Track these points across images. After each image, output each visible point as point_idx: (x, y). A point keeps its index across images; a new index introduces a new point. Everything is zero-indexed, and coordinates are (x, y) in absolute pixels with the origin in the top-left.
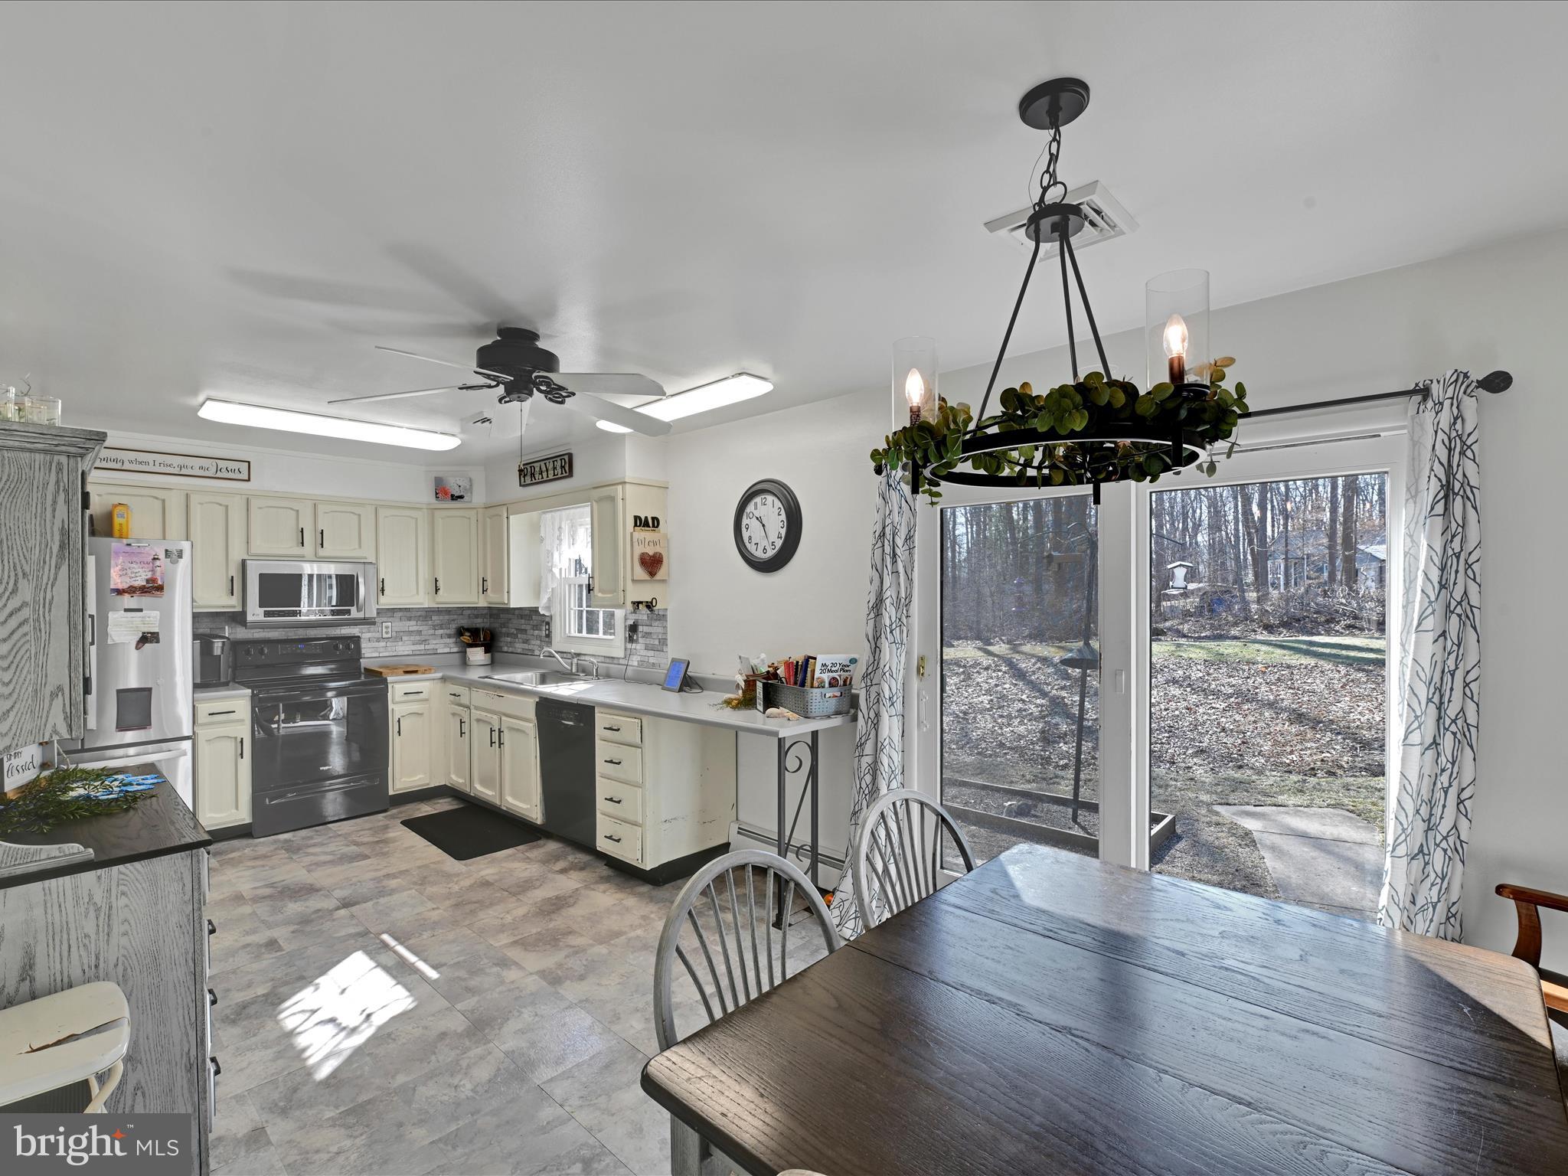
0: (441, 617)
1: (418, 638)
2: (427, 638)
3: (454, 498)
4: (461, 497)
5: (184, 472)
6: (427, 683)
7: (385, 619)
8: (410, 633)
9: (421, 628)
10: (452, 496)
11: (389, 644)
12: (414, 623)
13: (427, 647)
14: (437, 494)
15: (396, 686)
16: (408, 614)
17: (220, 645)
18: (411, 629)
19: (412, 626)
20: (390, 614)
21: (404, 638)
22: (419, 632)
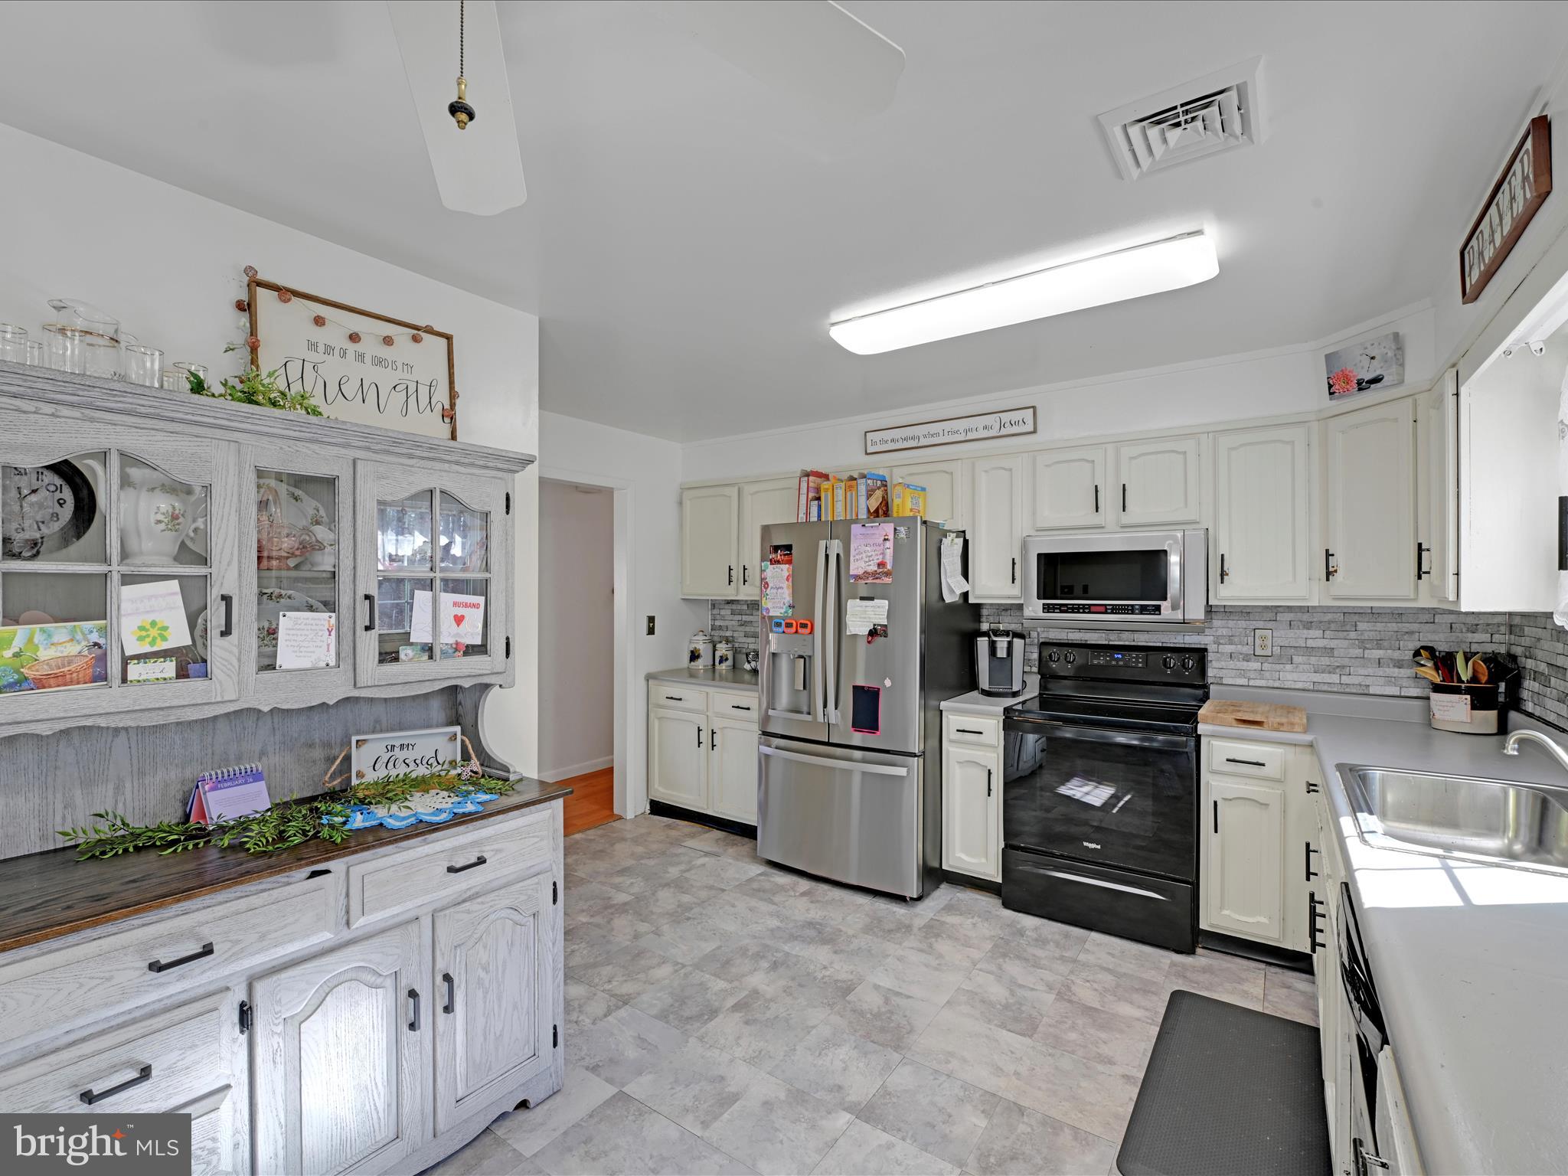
0: (1380, 627)
1: (1325, 661)
2: (1346, 662)
3: (1362, 386)
4: (1377, 380)
5: (970, 436)
6: (1279, 750)
7: (1260, 624)
8: (1309, 651)
9: (1333, 644)
10: (1359, 383)
11: (1266, 666)
12: (1318, 633)
13: (1345, 679)
14: (1330, 386)
15: (1215, 743)
16: (1306, 617)
17: (1005, 645)
18: (1310, 643)
19: (1314, 638)
20: (1271, 615)
21: (1296, 659)
22: (1329, 651)
